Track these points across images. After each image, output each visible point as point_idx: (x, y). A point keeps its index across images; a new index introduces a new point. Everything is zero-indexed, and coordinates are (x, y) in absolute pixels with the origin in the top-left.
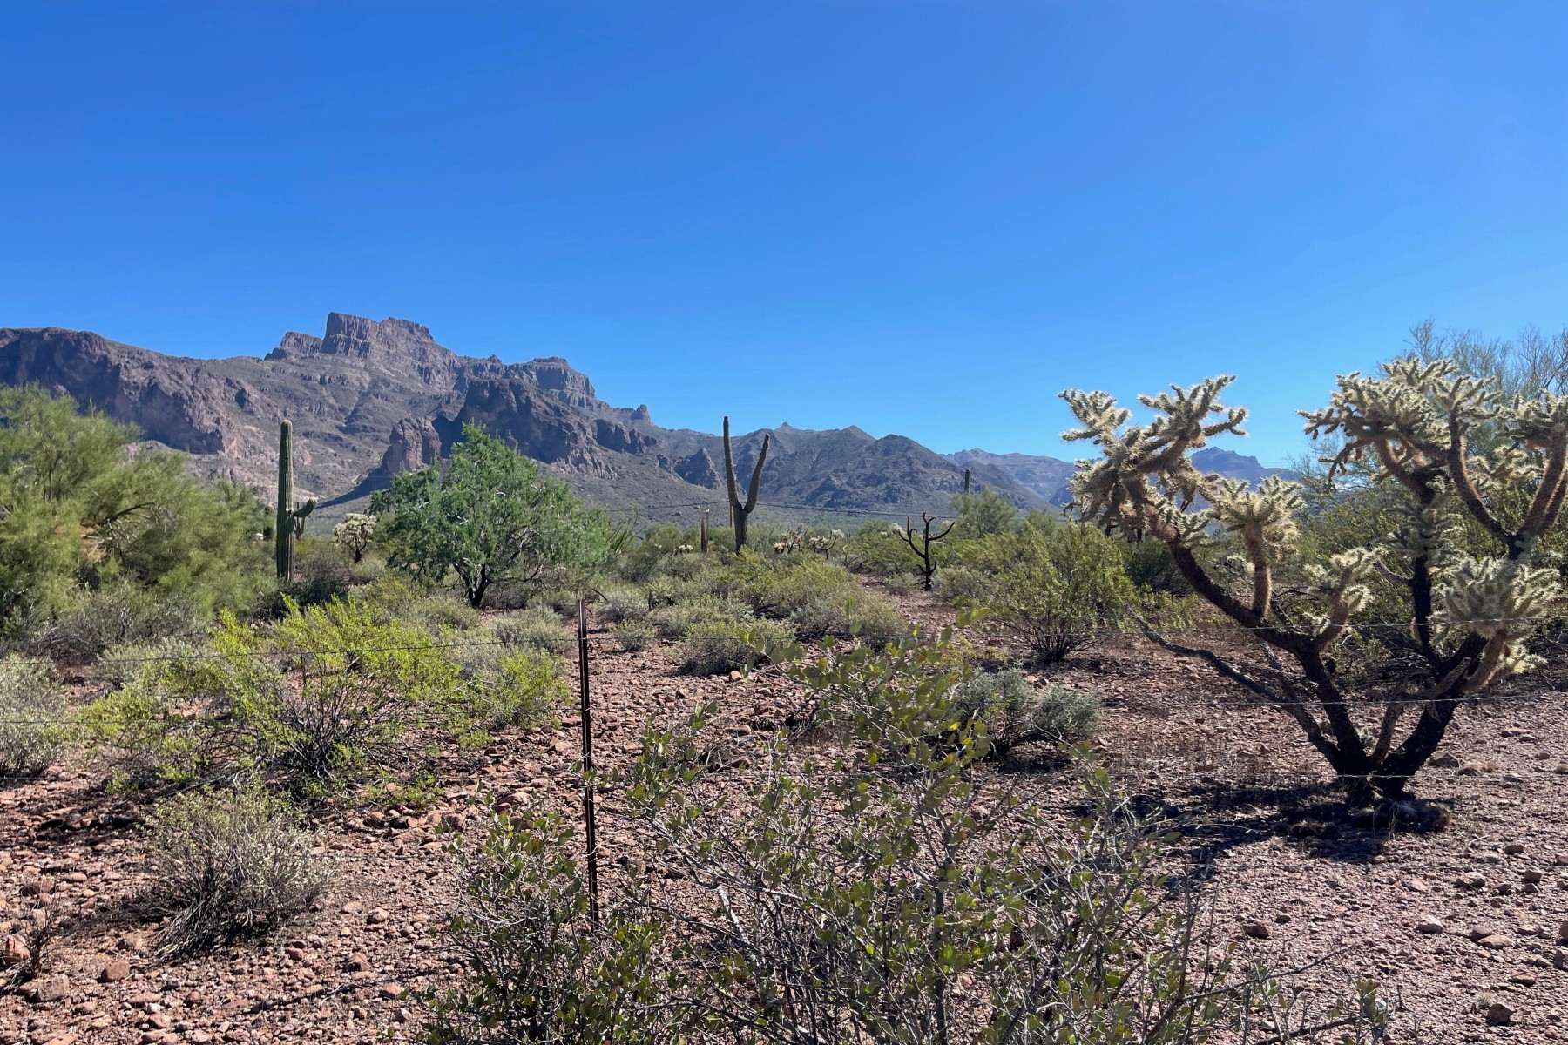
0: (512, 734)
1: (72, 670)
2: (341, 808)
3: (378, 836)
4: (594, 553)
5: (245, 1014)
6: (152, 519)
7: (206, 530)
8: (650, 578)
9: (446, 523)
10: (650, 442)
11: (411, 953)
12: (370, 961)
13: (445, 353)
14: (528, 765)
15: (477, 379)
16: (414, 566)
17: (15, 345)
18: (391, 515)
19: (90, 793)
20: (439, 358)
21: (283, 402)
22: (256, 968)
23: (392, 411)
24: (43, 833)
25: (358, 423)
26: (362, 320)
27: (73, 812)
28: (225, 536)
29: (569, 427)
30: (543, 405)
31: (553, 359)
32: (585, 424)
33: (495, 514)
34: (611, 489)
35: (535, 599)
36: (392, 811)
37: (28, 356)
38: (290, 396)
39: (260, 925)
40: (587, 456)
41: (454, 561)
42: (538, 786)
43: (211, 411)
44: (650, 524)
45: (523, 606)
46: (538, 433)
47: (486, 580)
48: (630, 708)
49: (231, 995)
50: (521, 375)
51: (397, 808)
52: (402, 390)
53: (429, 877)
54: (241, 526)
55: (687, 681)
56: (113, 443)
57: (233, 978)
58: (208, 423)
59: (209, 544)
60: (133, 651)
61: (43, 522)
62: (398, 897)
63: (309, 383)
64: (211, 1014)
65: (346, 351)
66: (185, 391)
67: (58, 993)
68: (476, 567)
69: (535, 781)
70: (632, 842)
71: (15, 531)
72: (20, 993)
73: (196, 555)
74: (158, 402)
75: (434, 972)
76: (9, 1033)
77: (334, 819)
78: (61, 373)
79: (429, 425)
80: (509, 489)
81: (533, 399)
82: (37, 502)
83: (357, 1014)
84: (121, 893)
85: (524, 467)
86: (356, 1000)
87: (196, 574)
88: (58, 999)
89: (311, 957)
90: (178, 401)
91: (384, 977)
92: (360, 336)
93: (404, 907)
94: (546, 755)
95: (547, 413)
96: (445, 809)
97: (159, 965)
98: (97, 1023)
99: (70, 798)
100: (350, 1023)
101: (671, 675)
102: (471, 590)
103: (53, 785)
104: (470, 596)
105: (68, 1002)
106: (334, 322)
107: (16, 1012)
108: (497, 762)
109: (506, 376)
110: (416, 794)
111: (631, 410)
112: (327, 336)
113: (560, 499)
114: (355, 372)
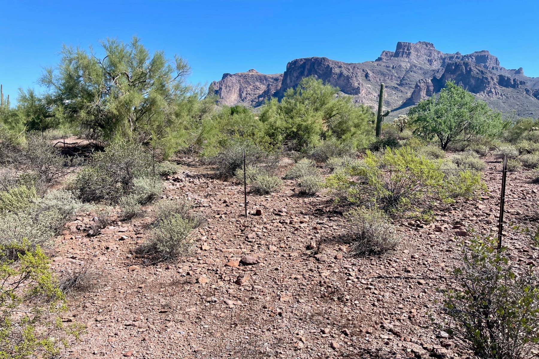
0: (461, 200)
1: (319, 164)
2: (401, 218)
3: (413, 229)
4: (495, 131)
5: (376, 278)
6: (341, 118)
7: (356, 121)
8: (518, 141)
9: (436, 119)
10: (522, 83)
11: (427, 271)
12: (413, 270)
13: (439, 53)
14: (467, 212)
15: (450, 62)
16: (422, 134)
17: (304, 63)
18: (416, 116)
19: (327, 202)
20: (436, 55)
21: (379, 76)
22: (378, 264)
23: (416, 77)
24: (316, 212)
25: (404, 82)
26: (409, 43)
27: (323, 207)
28: (361, 123)
29: (487, 79)
30: (476, 70)
31: (483, 51)
32: (494, 77)
33: (455, 115)
34: (502, 104)
35: (468, 148)
36: (417, 222)
37: (307, 67)
38: (383, 74)
39: (378, 251)
40: (493, 90)
41: (438, 133)
42: (472, 221)
43: (357, 80)
44: (519, 118)
45: (463, 150)
46: (473, 82)
47: (449, 140)
48: (510, 195)
49: (371, 271)
50: (468, 59)
51: (419, 220)
52: (421, 69)
53: (431, 246)
54: (366, 120)
55: (536, 186)
56: (332, 94)
57: (372, 266)
58: (356, 85)
59: (357, 126)
60: (336, 159)
61: (313, 119)
62: (421, 251)
63: (389, 68)
64: (366, 275)
65: (402, 56)
66: (350, 74)
67: (324, 259)
68: (446, 135)
69: (471, 218)
70: (512, 248)
71: (305, 121)
72: (314, 257)
73: (353, 129)
74: (342, 78)
75: (435, 279)
76: (313, 268)
77: (398, 221)
78: (316, 71)
79: (430, 81)
80: (462, 106)
81: (472, 68)
82: (311, 112)
83: (410, 287)
84: (339, 234)
85: (468, 96)
86: (410, 282)
87: (352, 135)
88: (324, 261)
89: (394, 265)
90: (348, 78)
91: (418, 277)
92: (408, 50)
93: (424, 255)
94: (474, 209)
95: (477, 73)
96: (436, 223)
97: (350, 257)
98: (335, 271)
99: (322, 203)
100: (408, 289)
101: (528, 183)
102: (442, 144)
103: (317, 198)
104: (442, 146)
105: (327, 262)
106: (399, 45)
107: (314, 262)
108: (455, 209)
109: (462, 60)
110: (426, 217)
111: (515, 70)
112: (396, 51)
113: (483, 109)
114: (405, 63)
